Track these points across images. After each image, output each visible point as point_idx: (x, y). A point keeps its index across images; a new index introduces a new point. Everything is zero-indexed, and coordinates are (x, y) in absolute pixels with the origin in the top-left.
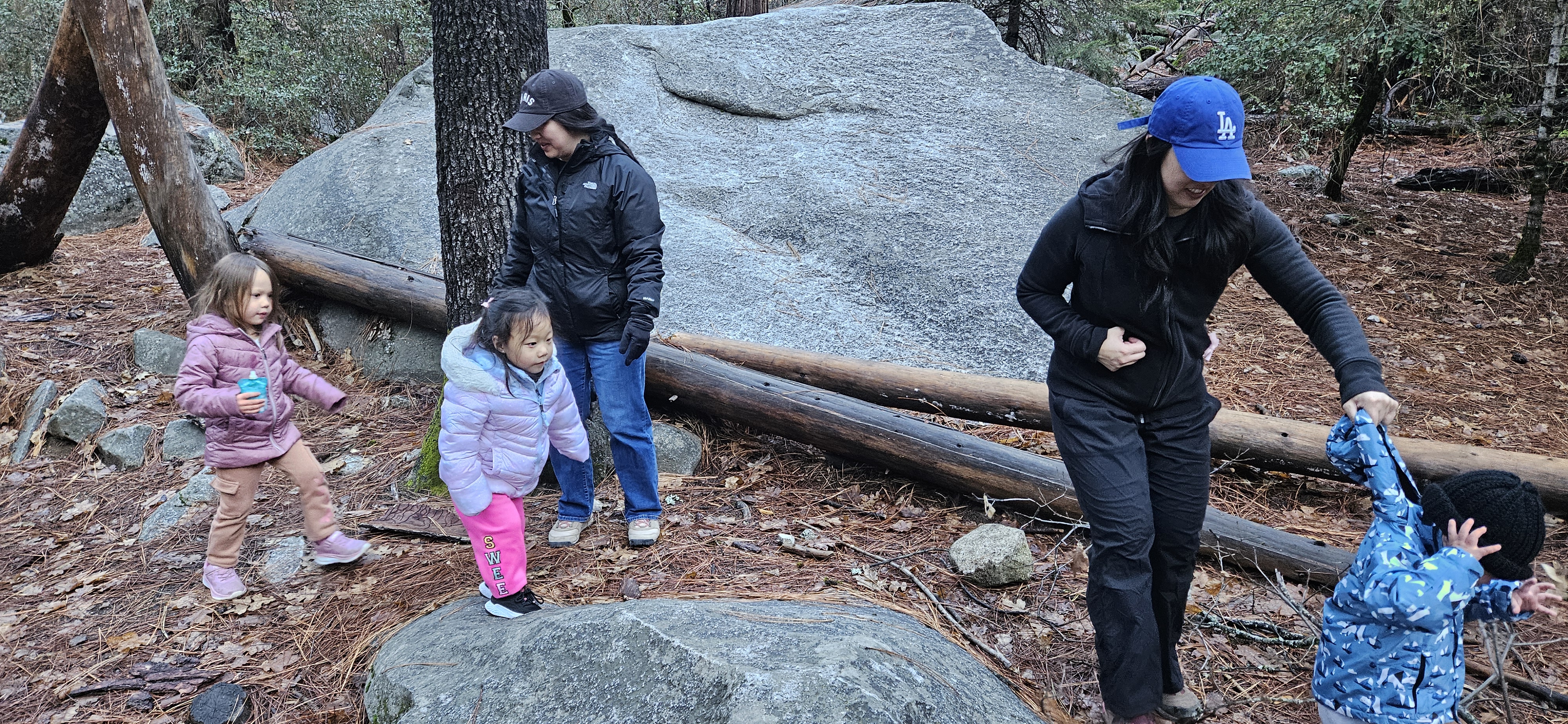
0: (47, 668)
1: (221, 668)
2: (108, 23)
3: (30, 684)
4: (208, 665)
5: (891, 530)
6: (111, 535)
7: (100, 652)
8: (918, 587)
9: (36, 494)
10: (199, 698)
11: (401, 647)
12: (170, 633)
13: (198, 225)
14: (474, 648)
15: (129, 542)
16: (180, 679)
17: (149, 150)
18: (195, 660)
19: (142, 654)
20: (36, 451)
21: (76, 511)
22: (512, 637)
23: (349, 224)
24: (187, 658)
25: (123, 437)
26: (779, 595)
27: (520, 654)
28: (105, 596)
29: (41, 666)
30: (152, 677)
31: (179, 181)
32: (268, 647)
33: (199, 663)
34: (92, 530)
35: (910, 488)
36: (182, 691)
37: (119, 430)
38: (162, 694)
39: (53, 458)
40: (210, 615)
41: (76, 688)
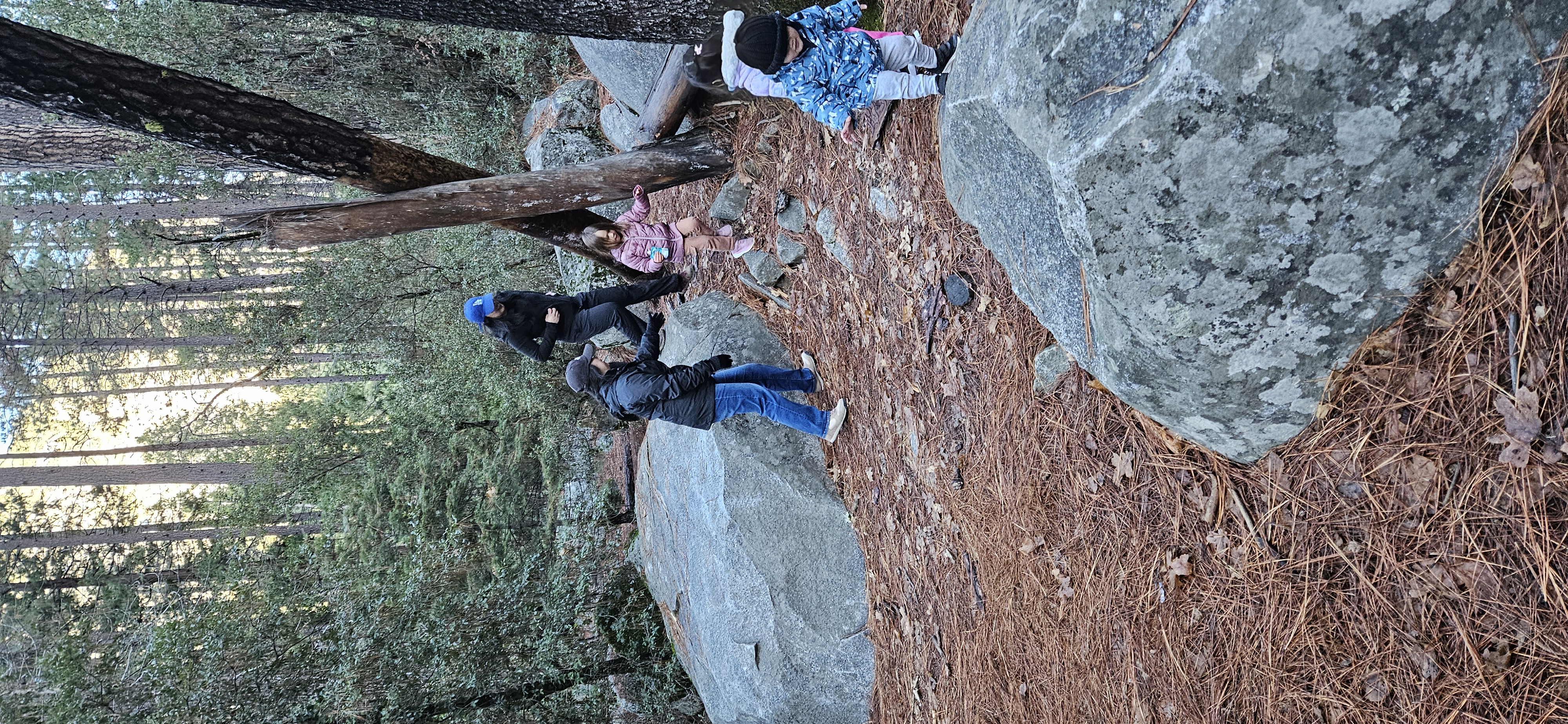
0: (911, 356)
1: (938, 277)
2: (484, 207)
4: (934, 282)
7: (910, 328)
9: (811, 307)
10: (950, 297)
12: (910, 289)
13: (635, 171)
15: (852, 279)
16: (937, 299)
17: (577, 194)
19: (916, 309)
20: (785, 296)
24: (927, 289)
25: (784, 249)
29: (909, 358)
30: (931, 313)
31: (601, 179)
32: (934, 245)
33: (931, 285)
36: (944, 303)
37: (779, 250)
38: (942, 312)
39: (791, 288)
40: (905, 264)
41: (925, 350)
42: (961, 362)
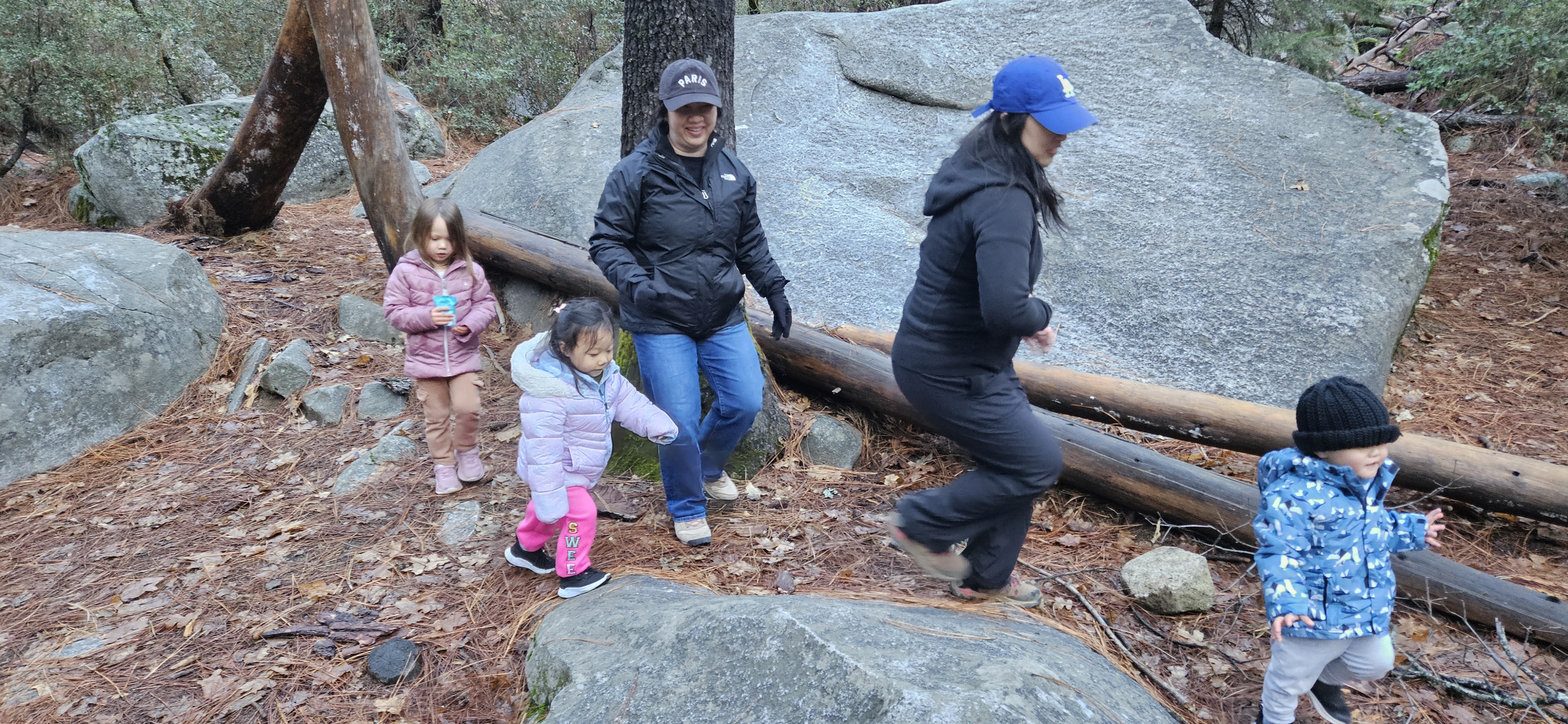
0: (245, 609)
1: (398, 623)
2: (330, 5)
3: (229, 622)
4: (386, 619)
5: (1057, 544)
6: (309, 486)
7: (292, 598)
8: (1085, 607)
9: (246, 443)
10: (376, 650)
11: (563, 620)
12: (355, 585)
13: (400, 199)
14: (631, 629)
15: (324, 495)
16: (361, 630)
17: (361, 127)
18: (374, 612)
19: (328, 601)
20: (249, 403)
21: (280, 462)
22: (669, 623)
23: (537, 203)
24: (368, 610)
25: (325, 395)
26: (936, 602)
27: (675, 641)
28: (300, 544)
29: (240, 606)
30: (336, 625)
31: (386, 157)
32: (440, 607)
33: (378, 617)
34: (293, 481)
35: (1080, 500)
36: (362, 642)
37: (321, 389)
38: (344, 643)
39: (264, 410)
40: (391, 570)
41: (269, 630)
42: (274, 694)
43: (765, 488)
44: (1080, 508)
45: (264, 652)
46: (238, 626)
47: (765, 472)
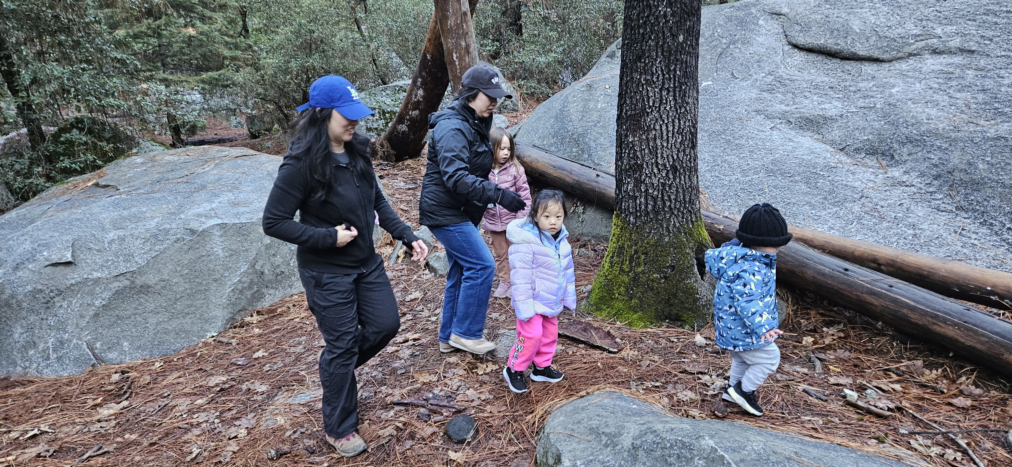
0: (385, 385)
1: (466, 404)
2: (451, 22)
3: (376, 392)
4: (459, 402)
5: (950, 404)
6: (426, 313)
7: (410, 381)
8: (972, 459)
10: (452, 420)
11: (561, 418)
14: (603, 433)
15: (434, 319)
16: (445, 406)
18: (454, 396)
19: (429, 385)
20: (400, 260)
21: (412, 297)
22: (628, 433)
23: (568, 140)
24: (450, 394)
25: (439, 258)
26: (839, 440)
27: (630, 447)
28: (418, 348)
29: (382, 383)
30: (431, 401)
32: (491, 397)
33: (455, 399)
34: (418, 309)
35: (972, 371)
36: (445, 414)
38: (435, 413)
39: (407, 265)
40: (465, 370)
41: (395, 399)
42: (394, 440)
43: (710, 339)
44: (973, 377)
45: (392, 413)
46: (381, 395)
47: (710, 327)
